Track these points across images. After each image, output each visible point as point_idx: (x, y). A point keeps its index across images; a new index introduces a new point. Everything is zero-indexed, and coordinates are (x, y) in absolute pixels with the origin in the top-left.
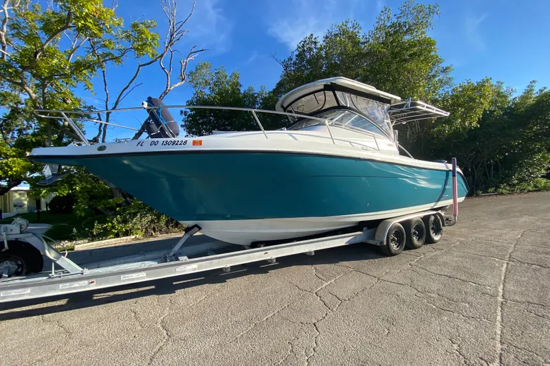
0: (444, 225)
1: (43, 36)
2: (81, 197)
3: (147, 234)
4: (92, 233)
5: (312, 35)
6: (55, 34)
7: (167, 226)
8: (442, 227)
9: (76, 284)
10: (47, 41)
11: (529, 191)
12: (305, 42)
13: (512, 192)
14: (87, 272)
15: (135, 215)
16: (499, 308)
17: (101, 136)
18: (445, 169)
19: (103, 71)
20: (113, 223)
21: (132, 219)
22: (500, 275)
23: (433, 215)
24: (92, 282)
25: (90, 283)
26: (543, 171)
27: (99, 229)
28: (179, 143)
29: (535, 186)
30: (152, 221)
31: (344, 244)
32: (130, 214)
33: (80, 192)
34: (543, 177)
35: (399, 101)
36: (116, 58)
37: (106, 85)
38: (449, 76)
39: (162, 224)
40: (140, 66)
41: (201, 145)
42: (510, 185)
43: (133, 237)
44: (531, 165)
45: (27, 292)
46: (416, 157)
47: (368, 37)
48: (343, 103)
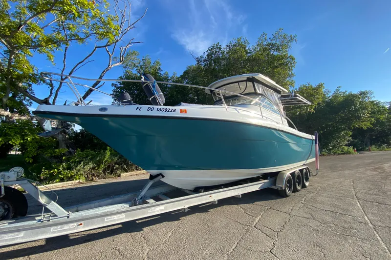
0: (310, 176)
1: (28, 14)
2: (32, 146)
3: (87, 179)
4: (39, 177)
5: (218, 43)
6: (38, 13)
7: (104, 173)
8: (309, 177)
9: (66, 227)
10: (30, 18)
11: (339, 154)
12: (213, 47)
13: (329, 154)
14: (73, 215)
15: (79, 163)
16: (375, 232)
17: (53, 97)
18: (311, 138)
19: (66, 48)
20: (58, 170)
21: (77, 167)
22: (360, 210)
23: (305, 168)
24: (80, 225)
25: (78, 225)
26: (346, 142)
27: (46, 174)
28: (170, 110)
29: (342, 151)
30: (93, 168)
31: (258, 189)
32: (74, 162)
33: (31, 142)
34: (346, 145)
35: (287, 93)
36: (81, 39)
37: (65, 58)
38: (292, 79)
39: (101, 171)
40: (96, 47)
41: (186, 113)
42: (328, 150)
43: (77, 181)
44: (339, 137)
45: (20, 236)
46: (299, 130)
47: (251, 49)
48: (258, 92)
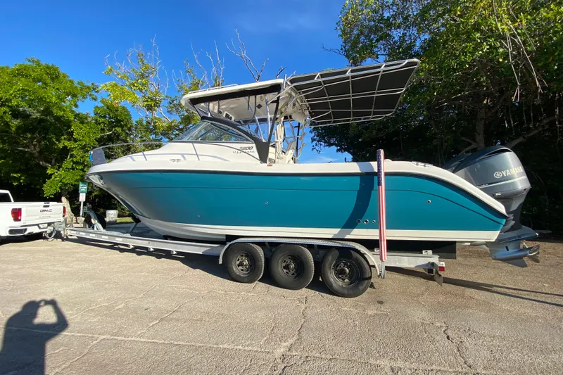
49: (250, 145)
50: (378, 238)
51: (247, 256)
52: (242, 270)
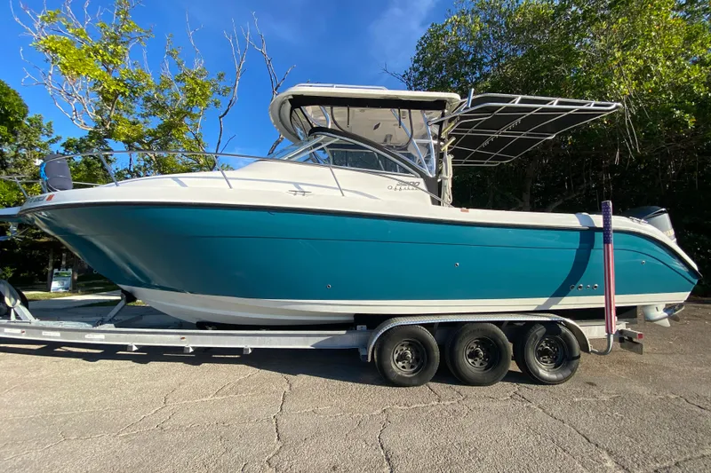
49: (415, 180)
50: (604, 306)
51: (410, 345)
52: (403, 367)
